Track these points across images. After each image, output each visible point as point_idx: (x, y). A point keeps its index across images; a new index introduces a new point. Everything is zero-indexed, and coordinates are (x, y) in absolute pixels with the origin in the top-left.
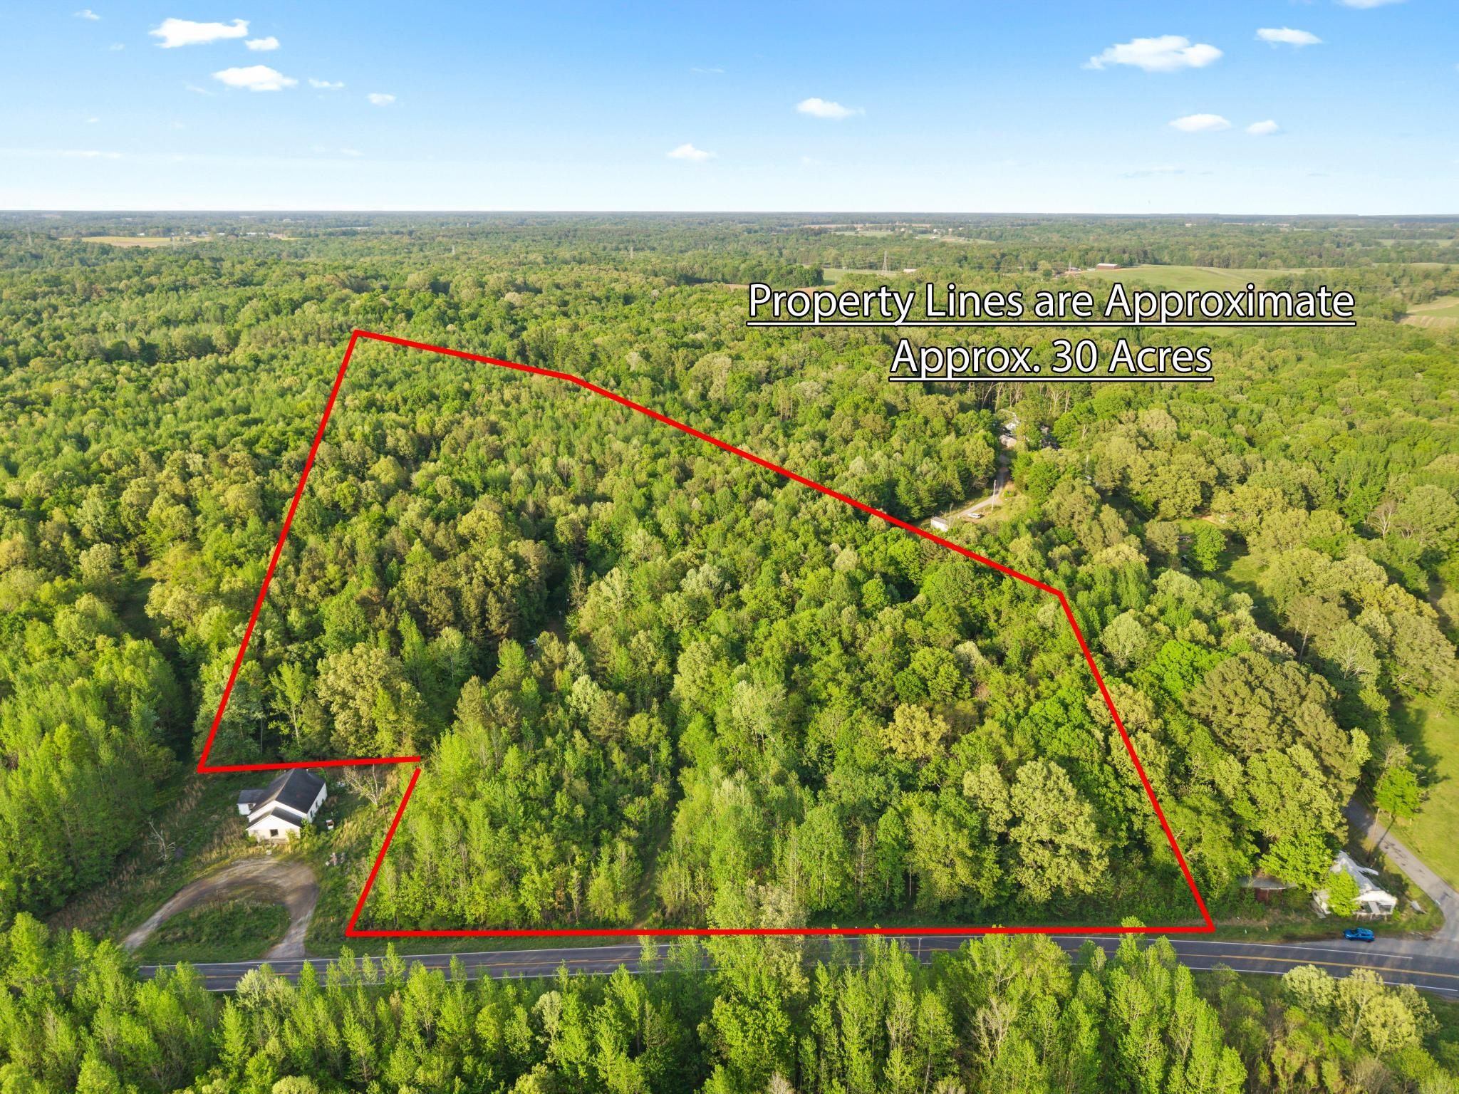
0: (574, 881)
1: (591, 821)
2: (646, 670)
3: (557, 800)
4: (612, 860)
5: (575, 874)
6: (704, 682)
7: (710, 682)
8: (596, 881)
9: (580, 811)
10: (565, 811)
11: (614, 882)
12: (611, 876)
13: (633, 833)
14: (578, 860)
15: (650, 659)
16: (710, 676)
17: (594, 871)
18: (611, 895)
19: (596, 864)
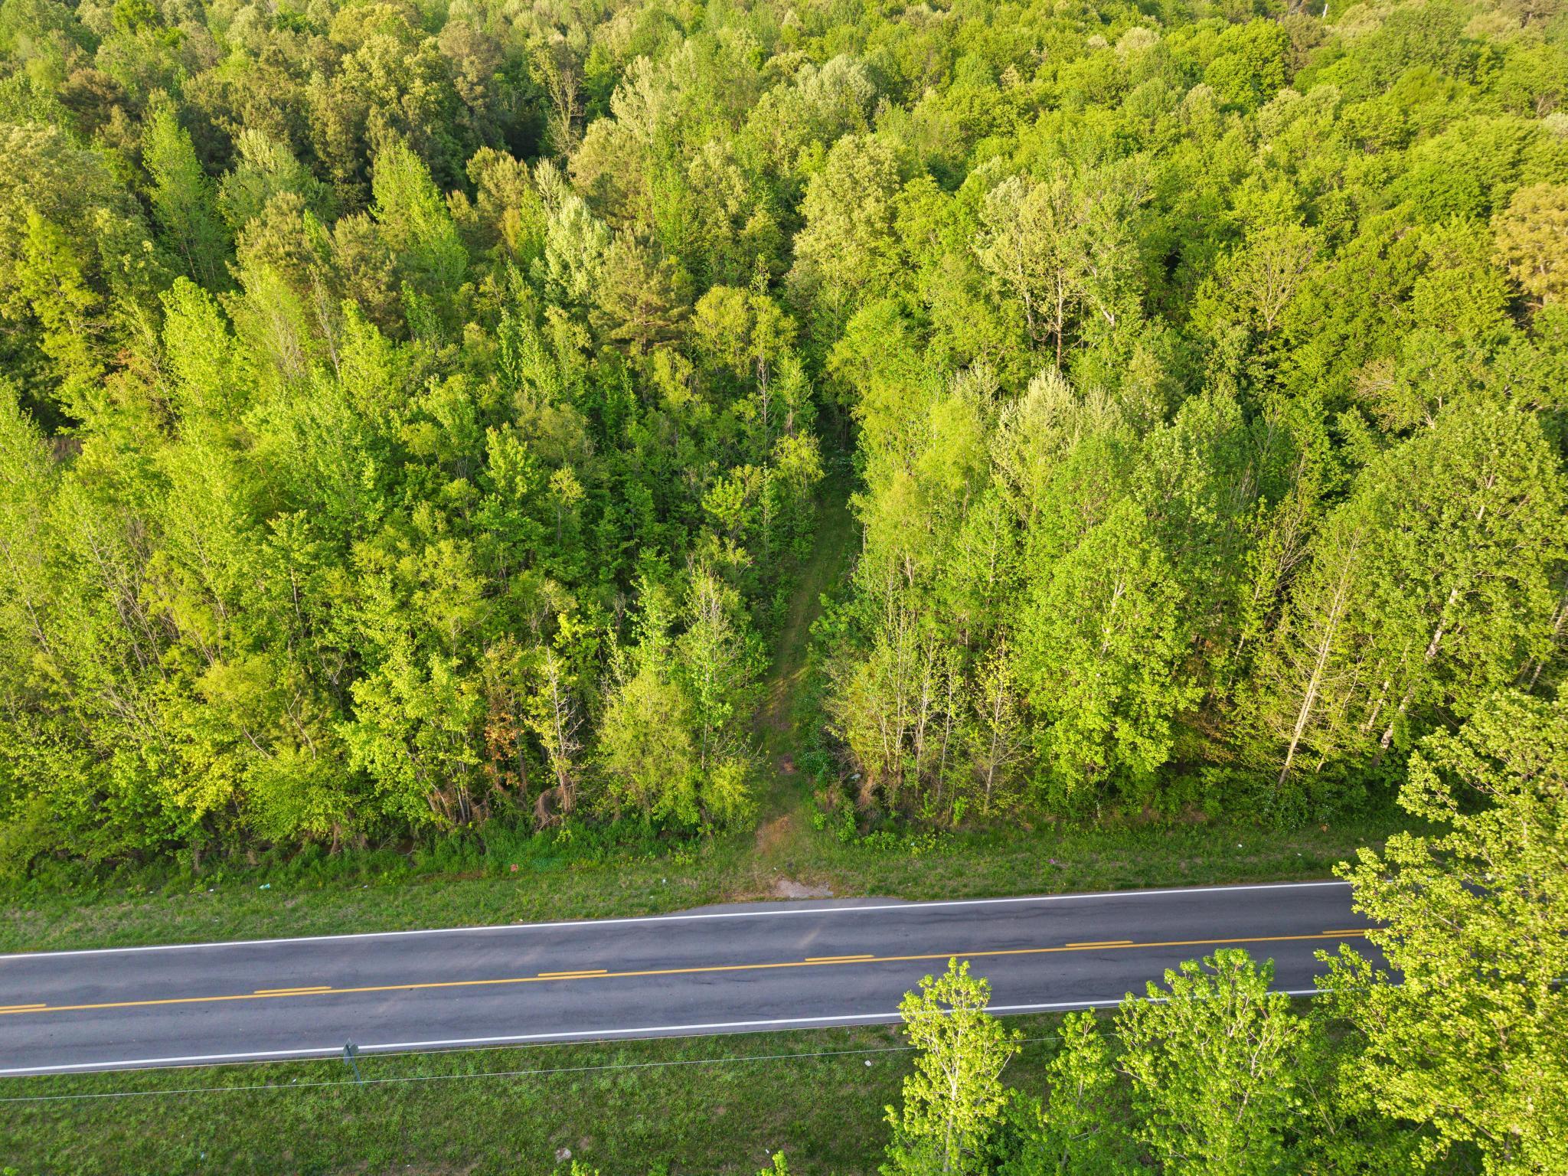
0: (549, 691)
1: (606, 527)
2: (725, 230)
3: (494, 454)
4: (677, 629)
5: (551, 667)
6: (877, 234)
7: (892, 232)
8: (631, 690)
9: (566, 484)
10: (522, 489)
11: (690, 690)
12: (680, 675)
13: (736, 556)
14: (566, 627)
15: (733, 206)
16: (892, 215)
17: (618, 656)
18: (683, 739)
19: (627, 639)
